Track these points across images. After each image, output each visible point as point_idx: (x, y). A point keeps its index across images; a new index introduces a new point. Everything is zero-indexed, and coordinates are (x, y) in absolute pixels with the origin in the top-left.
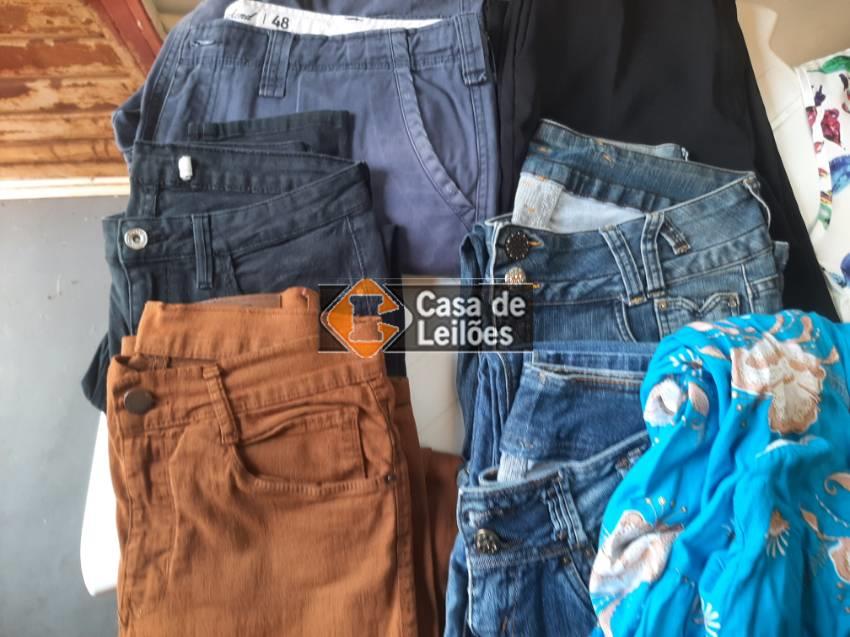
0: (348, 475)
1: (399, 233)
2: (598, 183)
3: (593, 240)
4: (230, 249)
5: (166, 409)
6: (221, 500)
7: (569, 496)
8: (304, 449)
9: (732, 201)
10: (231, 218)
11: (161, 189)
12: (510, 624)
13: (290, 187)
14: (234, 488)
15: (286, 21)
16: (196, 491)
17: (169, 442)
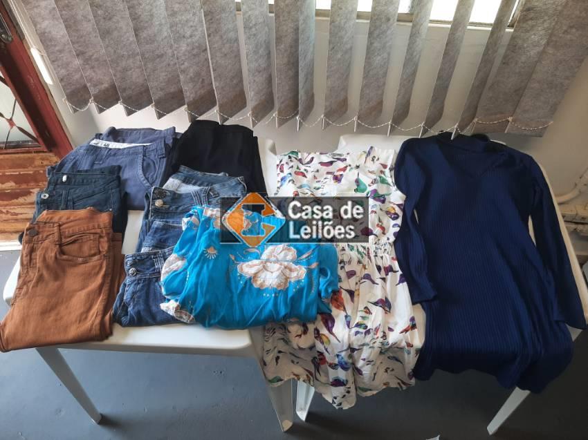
0: (94, 255)
1: (126, 194)
2: (194, 181)
3: (188, 195)
4: (73, 199)
5: (40, 236)
6: (51, 261)
7: (162, 259)
8: (80, 248)
9: (234, 183)
10: (75, 191)
11: (56, 184)
12: (135, 296)
13: (95, 182)
14: (56, 258)
15: (108, 145)
16: (44, 259)
17: (39, 245)
